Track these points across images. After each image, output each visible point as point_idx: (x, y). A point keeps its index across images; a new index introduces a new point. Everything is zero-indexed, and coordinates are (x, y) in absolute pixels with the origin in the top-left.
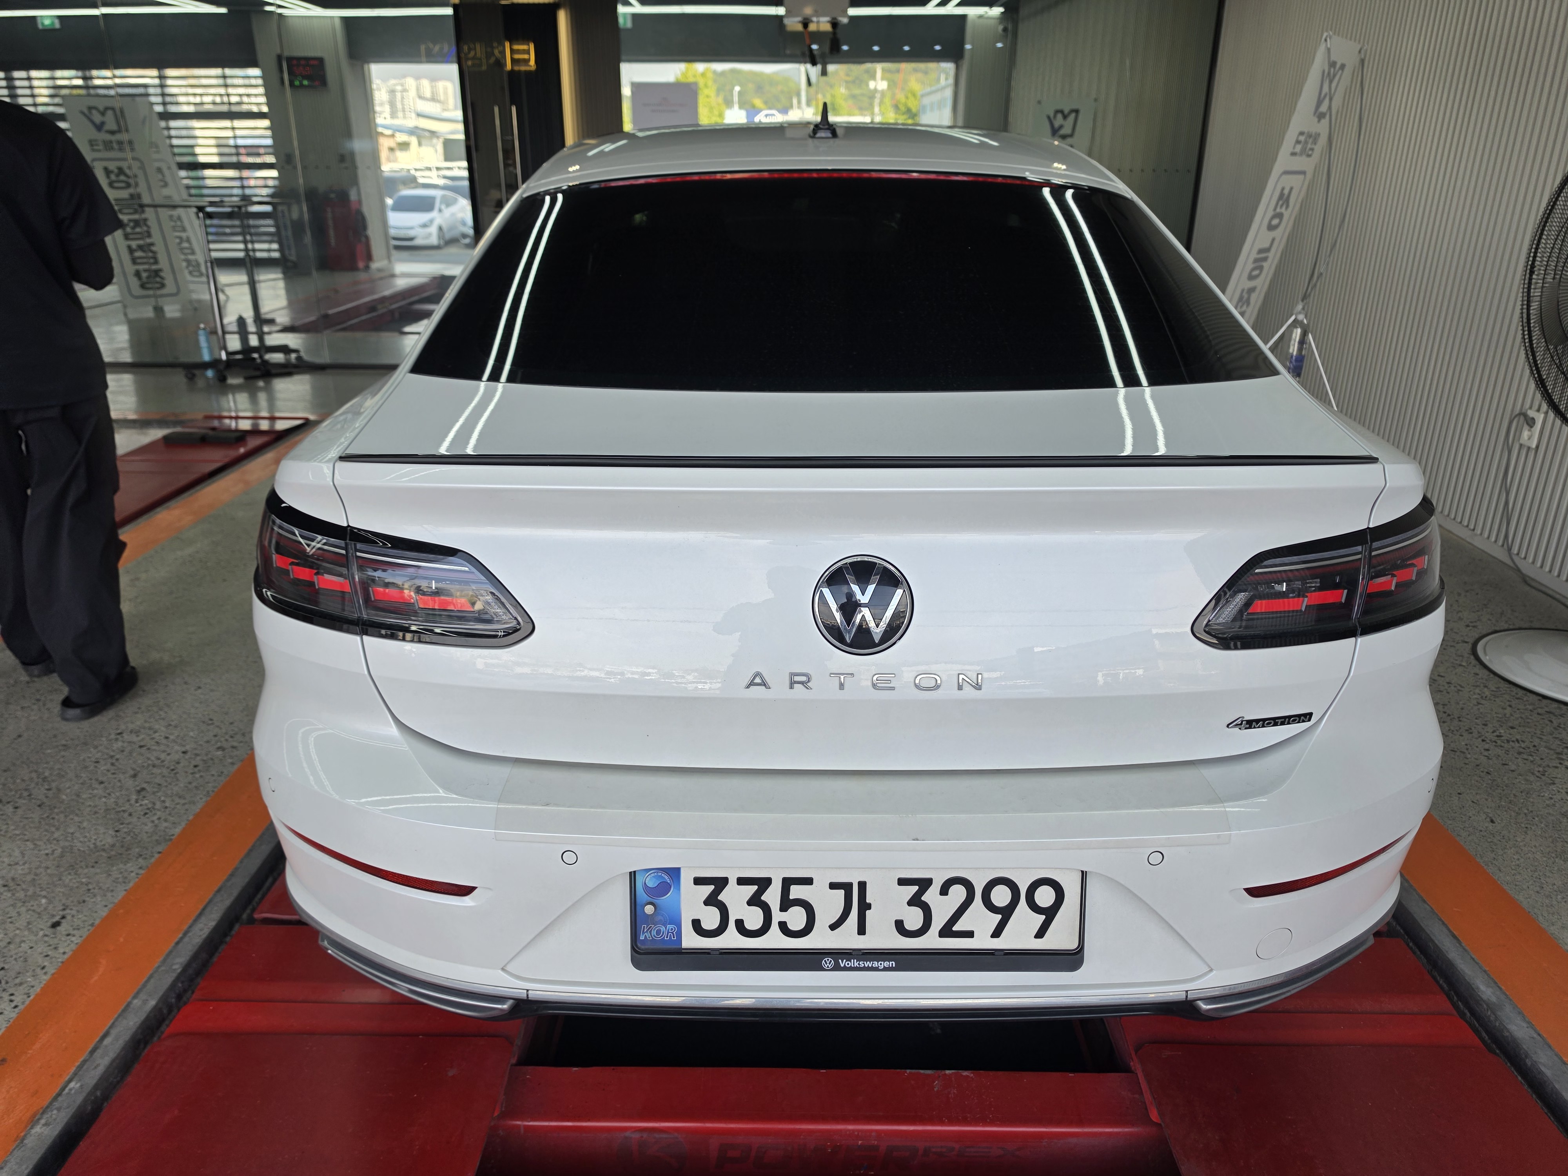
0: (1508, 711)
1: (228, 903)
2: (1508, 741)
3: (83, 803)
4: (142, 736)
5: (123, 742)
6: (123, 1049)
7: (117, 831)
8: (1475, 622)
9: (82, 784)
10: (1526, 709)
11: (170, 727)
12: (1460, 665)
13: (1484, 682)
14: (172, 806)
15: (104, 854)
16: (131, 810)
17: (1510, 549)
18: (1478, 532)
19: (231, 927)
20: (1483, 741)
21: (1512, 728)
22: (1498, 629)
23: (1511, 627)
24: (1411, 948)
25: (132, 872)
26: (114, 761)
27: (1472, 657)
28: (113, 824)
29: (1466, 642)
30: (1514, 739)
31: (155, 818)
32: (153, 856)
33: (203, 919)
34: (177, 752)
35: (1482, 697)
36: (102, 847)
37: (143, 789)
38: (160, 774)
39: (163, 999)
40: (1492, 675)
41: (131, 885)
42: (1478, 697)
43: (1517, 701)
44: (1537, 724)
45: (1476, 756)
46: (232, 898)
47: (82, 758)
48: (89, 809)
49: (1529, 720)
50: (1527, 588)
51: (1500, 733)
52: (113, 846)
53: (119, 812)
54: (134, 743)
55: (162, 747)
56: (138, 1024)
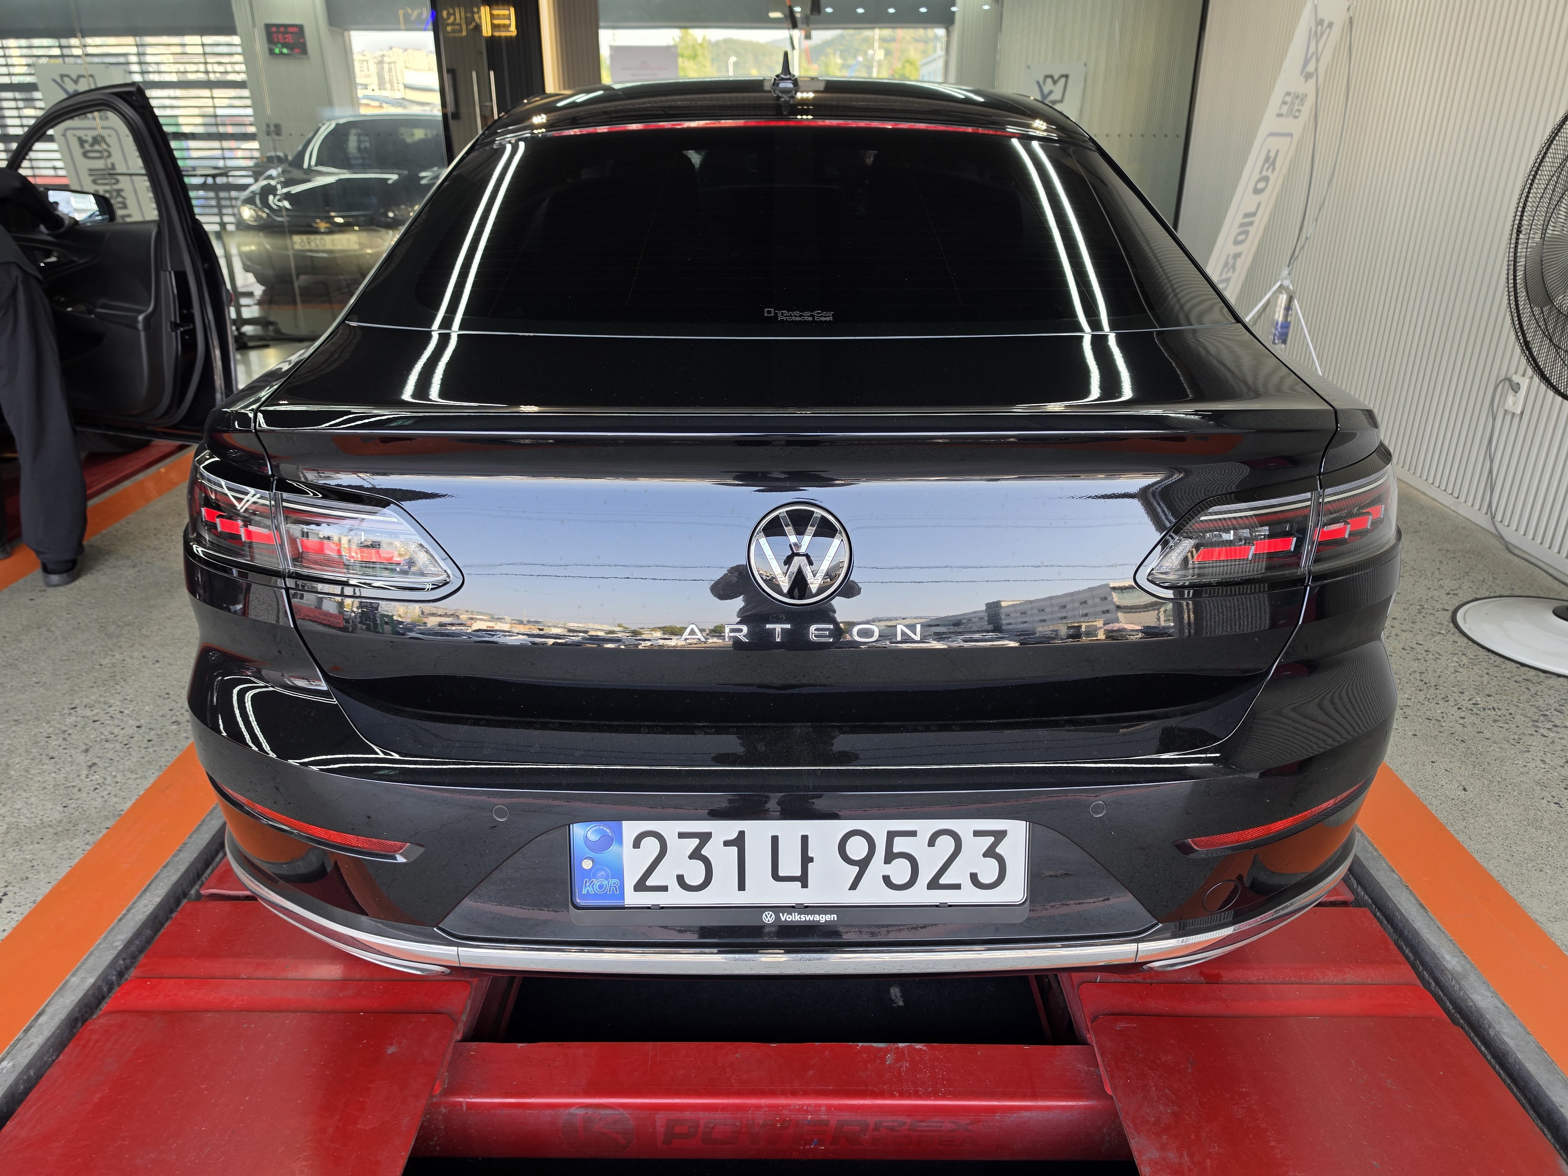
0: (1486, 677)
1: (174, 878)
2: (1484, 709)
3: (31, 779)
4: (95, 711)
5: (77, 717)
6: (59, 1027)
7: (65, 807)
8: (1456, 590)
9: (32, 759)
10: (1504, 677)
11: (126, 701)
12: (1439, 633)
13: (1463, 649)
14: (124, 781)
15: (50, 830)
16: (80, 786)
17: (1493, 517)
18: (1462, 499)
19: (178, 902)
20: (1459, 709)
21: (1489, 696)
22: (1479, 597)
23: (1492, 595)
24: (1378, 919)
25: (78, 848)
26: (66, 736)
27: (1452, 625)
28: (61, 800)
29: (1447, 610)
30: (1491, 707)
31: (105, 793)
32: (100, 832)
33: (148, 894)
34: (131, 727)
35: (1460, 665)
36: (50, 823)
37: (95, 764)
38: (113, 749)
39: (104, 977)
40: (1471, 643)
41: (76, 861)
42: (1457, 665)
43: (1495, 669)
44: (1514, 691)
45: (1450, 725)
46: (179, 874)
47: (33, 733)
48: (37, 785)
49: (1506, 688)
50: (1510, 556)
51: (1477, 701)
52: (60, 822)
53: (69, 787)
54: (88, 717)
55: (116, 722)
56: (75, 1003)
